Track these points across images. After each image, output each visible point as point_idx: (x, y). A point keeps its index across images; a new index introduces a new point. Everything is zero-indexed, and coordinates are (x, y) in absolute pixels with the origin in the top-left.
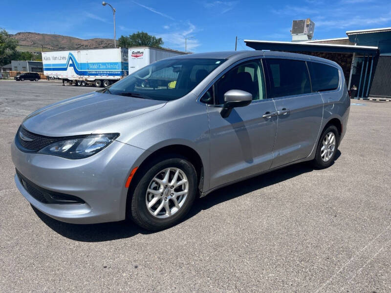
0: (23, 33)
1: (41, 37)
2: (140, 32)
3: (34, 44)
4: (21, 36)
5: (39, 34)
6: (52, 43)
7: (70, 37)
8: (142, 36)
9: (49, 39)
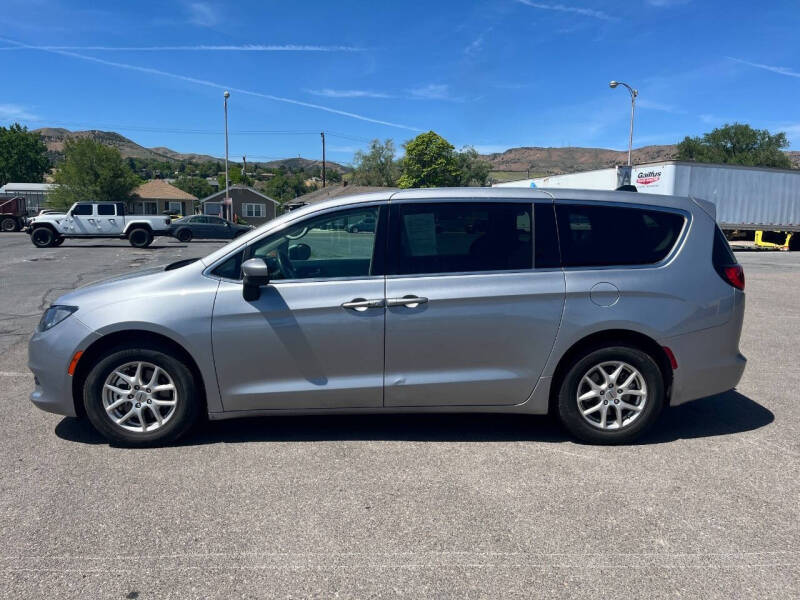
0: (516, 150)
1: (544, 154)
2: (731, 124)
3: (532, 167)
4: (512, 156)
5: (542, 149)
6: (563, 163)
7: (596, 150)
8: (735, 134)
9: (559, 156)
